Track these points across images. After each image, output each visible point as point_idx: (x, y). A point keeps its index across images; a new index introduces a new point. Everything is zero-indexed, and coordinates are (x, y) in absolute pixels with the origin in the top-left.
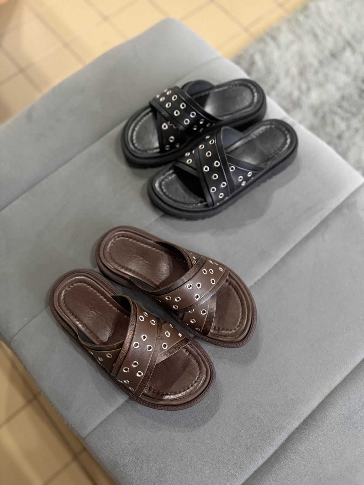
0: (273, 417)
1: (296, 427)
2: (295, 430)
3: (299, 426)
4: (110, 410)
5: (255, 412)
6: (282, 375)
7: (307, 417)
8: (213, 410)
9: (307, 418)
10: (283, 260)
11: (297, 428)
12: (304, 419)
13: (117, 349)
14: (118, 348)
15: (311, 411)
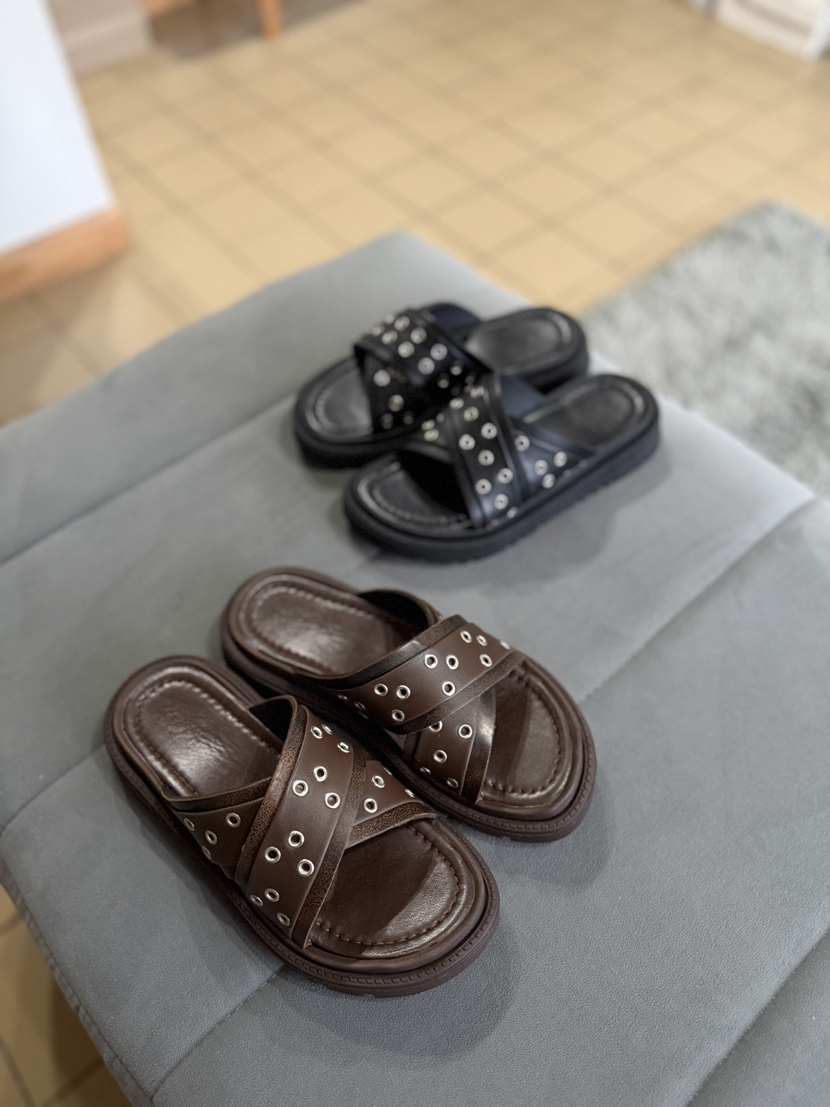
0: (655, 1027)
1: (722, 1057)
2: (718, 1068)
3: (730, 1054)
4: (225, 1004)
5: (606, 1013)
6: (670, 914)
7: (748, 1030)
8: (497, 1006)
9: (747, 1033)
10: (651, 647)
11: (725, 1061)
12: (741, 1034)
13: (254, 800)
14: (257, 798)
15: (757, 1012)
